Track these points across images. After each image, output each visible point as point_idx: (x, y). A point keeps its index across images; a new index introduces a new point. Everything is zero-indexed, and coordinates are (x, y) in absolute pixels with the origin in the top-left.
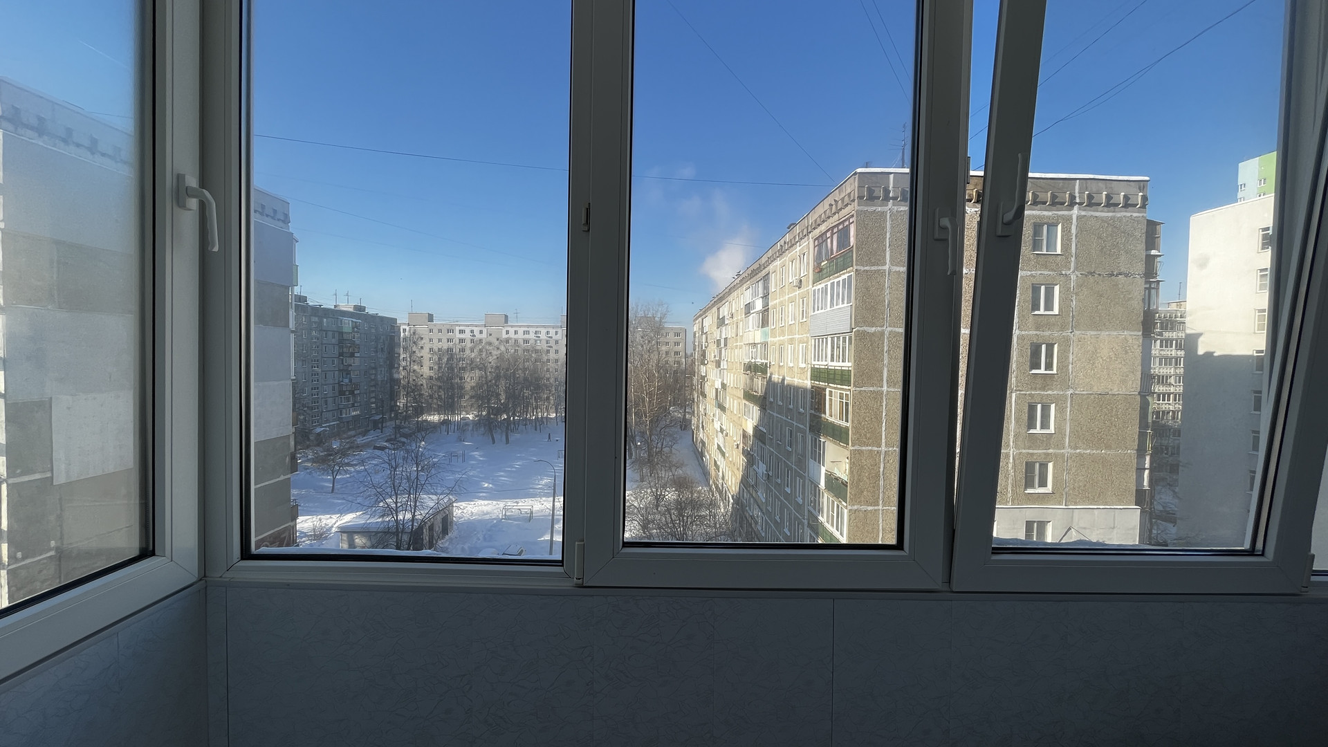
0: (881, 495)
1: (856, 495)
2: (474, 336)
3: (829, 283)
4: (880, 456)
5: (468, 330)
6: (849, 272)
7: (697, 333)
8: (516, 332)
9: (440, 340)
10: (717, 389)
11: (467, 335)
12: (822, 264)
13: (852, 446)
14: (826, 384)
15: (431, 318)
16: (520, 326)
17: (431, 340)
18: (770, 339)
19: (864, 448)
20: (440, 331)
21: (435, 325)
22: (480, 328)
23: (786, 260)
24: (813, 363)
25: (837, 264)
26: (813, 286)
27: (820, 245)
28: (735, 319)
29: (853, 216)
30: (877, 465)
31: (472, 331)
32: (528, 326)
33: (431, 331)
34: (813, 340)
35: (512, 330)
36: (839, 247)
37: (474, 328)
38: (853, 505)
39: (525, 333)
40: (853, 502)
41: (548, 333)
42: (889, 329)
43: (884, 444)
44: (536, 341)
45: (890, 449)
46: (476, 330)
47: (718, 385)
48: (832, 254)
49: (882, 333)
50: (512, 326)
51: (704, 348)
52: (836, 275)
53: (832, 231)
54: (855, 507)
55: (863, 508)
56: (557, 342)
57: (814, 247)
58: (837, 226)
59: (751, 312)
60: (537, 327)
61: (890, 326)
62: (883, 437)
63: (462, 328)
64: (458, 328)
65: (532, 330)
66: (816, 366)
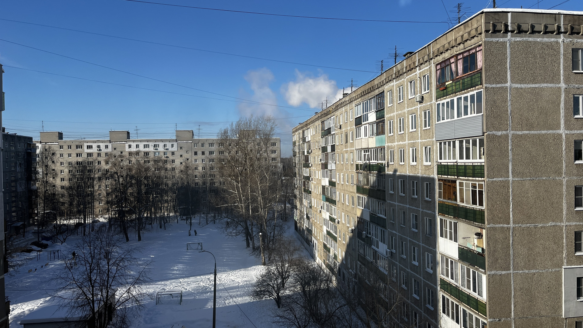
0: (511, 262)
1: (492, 262)
2: (100, 150)
3: (455, 99)
4: (509, 230)
5: (95, 146)
6: (478, 89)
7: (297, 142)
8: (137, 146)
9: (70, 155)
10: (324, 187)
11: (94, 150)
12: (447, 84)
13: (488, 224)
14: (456, 177)
15: (60, 136)
16: (141, 141)
17: (61, 155)
18: (386, 145)
19: (497, 226)
20: (70, 147)
21: (65, 142)
22: (106, 144)
23: (403, 81)
24: (439, 161)
25: (463, 83)
26: (437, 101)
27: (443, 70)
28: (343, 129)
29: (480, 45)
30: (507, 238)
31: (99, 147)
32: (148, 141)
33: (61, 147)
34: (438, 144)
35: (134, 145)
36: (465, 70)
37: (101, 144)
38: (491, 270)
39: (145, 146)
40: (491, 268)
41: (165, 146)
42: (512, 132)
43: (512, 222)
44: (155, 153)
45: (517, 225)
46: (102, 146)
47: (325, 182)
48: (457, 75)
49: (507, 136)
50: (134, 141)
51: (306, 154)
52: (463, 92)
53: (457, 58)
54: (493, 272)
55: (499, 272)
56: (173, 153)
57: (437, 70)
58: (462, 53)
59: (363, 123)
60: (156, 141)
61: (512, 130)
62: (511, 216)
63: (89, 144)
64: (86, 145)
65: (151, 144)
66: (442, 164)
